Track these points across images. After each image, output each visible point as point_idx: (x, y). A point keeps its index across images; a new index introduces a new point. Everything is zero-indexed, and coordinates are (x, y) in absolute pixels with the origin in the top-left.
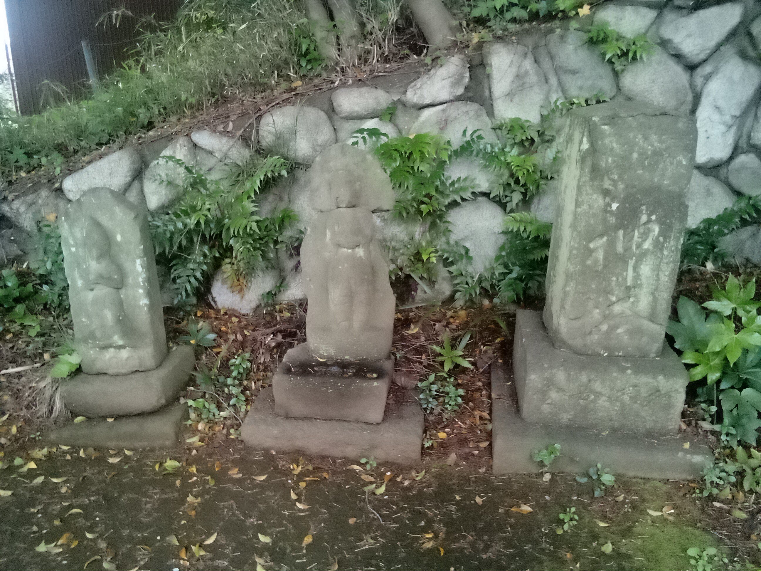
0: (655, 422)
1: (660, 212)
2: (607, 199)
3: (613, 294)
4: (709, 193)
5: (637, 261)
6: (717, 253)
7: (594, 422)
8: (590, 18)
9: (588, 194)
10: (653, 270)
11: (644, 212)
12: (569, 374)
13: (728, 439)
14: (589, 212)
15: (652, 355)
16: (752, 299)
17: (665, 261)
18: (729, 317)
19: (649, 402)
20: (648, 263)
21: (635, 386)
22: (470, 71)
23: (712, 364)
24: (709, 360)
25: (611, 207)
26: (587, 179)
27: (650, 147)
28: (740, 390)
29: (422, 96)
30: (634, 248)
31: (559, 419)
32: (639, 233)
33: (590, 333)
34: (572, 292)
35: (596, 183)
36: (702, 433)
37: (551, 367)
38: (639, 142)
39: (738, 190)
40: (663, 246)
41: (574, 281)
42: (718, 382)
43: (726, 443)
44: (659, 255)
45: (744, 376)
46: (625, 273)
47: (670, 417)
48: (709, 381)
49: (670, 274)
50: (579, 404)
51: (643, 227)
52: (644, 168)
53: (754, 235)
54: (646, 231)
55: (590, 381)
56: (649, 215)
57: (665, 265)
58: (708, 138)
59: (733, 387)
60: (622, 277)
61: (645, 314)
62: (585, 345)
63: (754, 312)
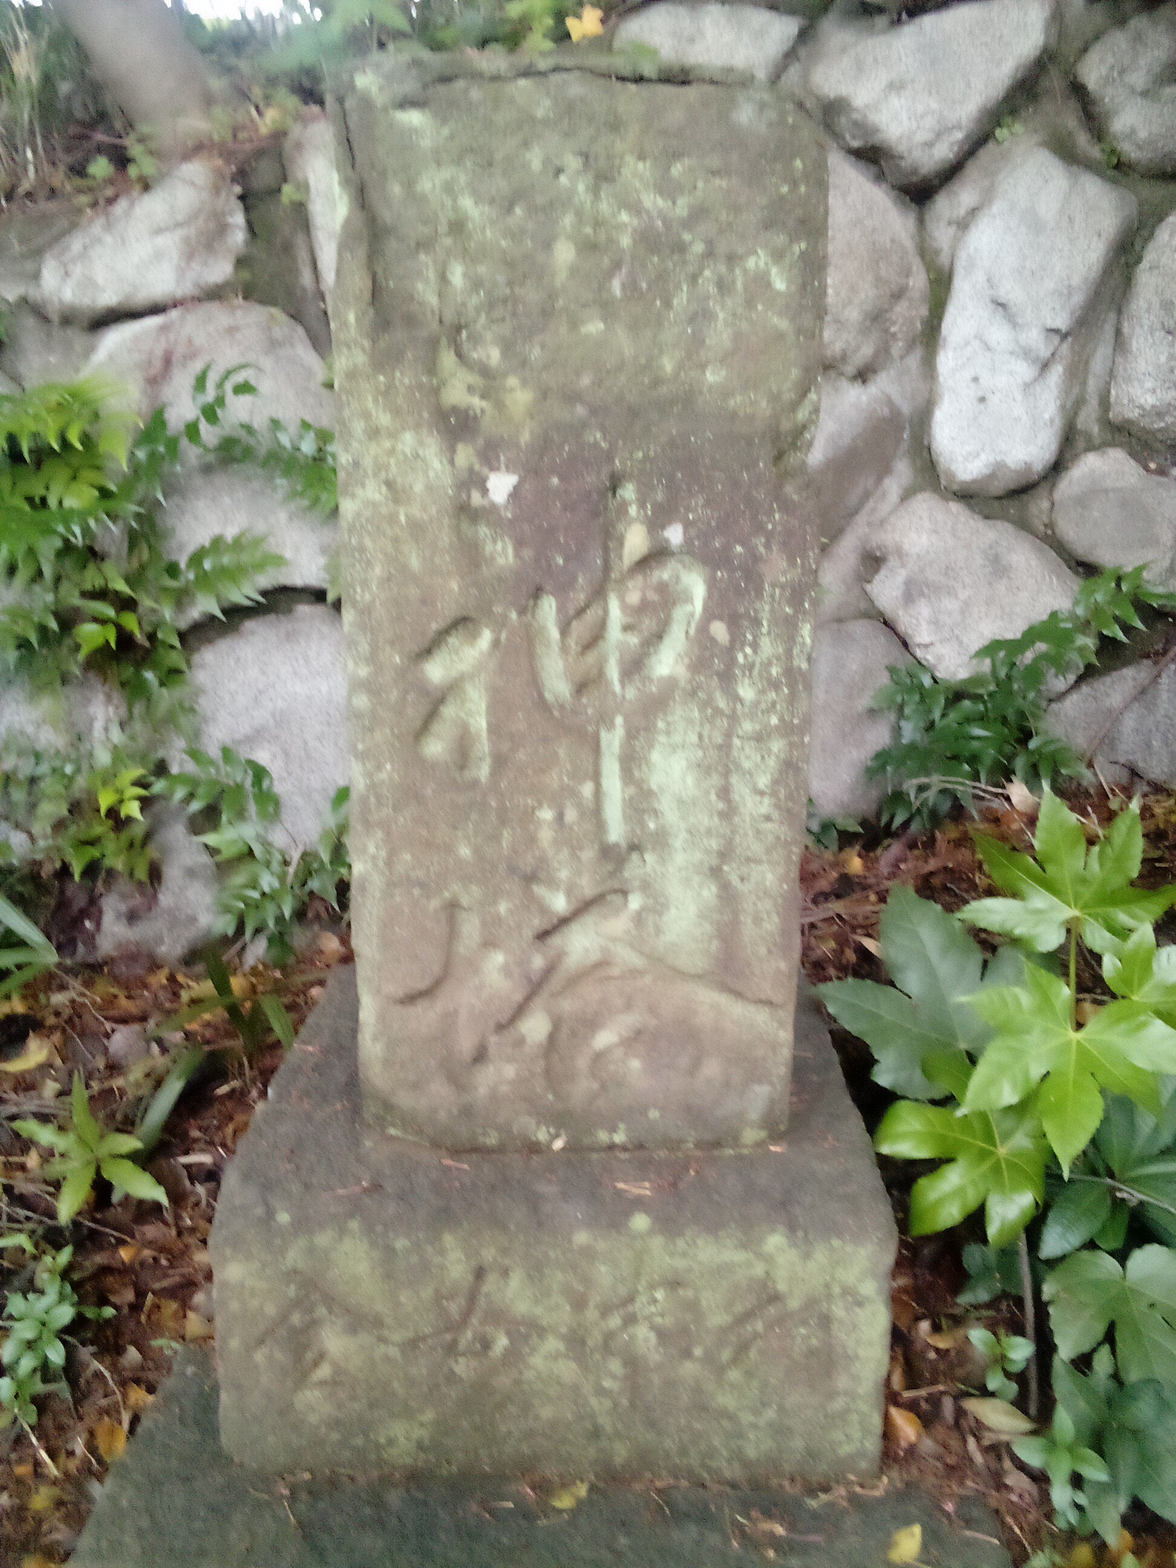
0: (780, 1431)
1: (698, 508)
2: (465, 455)
3: (552, 883)
4: (998, 567)
5: (631, 735)
6: (1038, 750)
7: (525, 1449)
8: (603, 43)
9: (374, 433)
10: (704, 769)
11: (633, 510)
12: (389, 1251)
13: (1082, 1499)
14: (392, 518)
15: (751, 1135)
16: (1132, 884)
17: (747, 727)
18: (1055, 961)
19: (742, 1348)
20: (677, 738)
21: (674, 1284)
22: (247, 209)
23: (1002, 1151)
24: (989, 1137)
25: (485, 491)
26: (360, 359)
27: (624, 217)
28: (1122, 1256)
29: (89, 283)
30: (613, 672)
31: (378, 1446)
32: (625, 607)
33: (480, 1056)
34: (377, 881)
35: (404, 378)
36: (978, 1458)
37: (303, 1225)
38: (572, 192)
39: (1085, 559)
40: (733, 661)
41: (380, 834)
42: (1034, 1228)
43: (1073, 1517)
44: (722, 703)
45: (1132, 1195)
46: (587, 790)
47: (838, 1404)
48: (992, 1230)
49: (775, 782)
50: (452, 1377)
51: (639, 580)
52: (607, 309)
53: (1143, 691)
54: (653, 596)
55: (480, 1273)
56: (656, 524)
57: (750, 748)
58: (982, 400)
59: (1091, 1245)
60: (579, 805)
61: (699, 963)
62: (467, 1112)
63: (1145, 932)
